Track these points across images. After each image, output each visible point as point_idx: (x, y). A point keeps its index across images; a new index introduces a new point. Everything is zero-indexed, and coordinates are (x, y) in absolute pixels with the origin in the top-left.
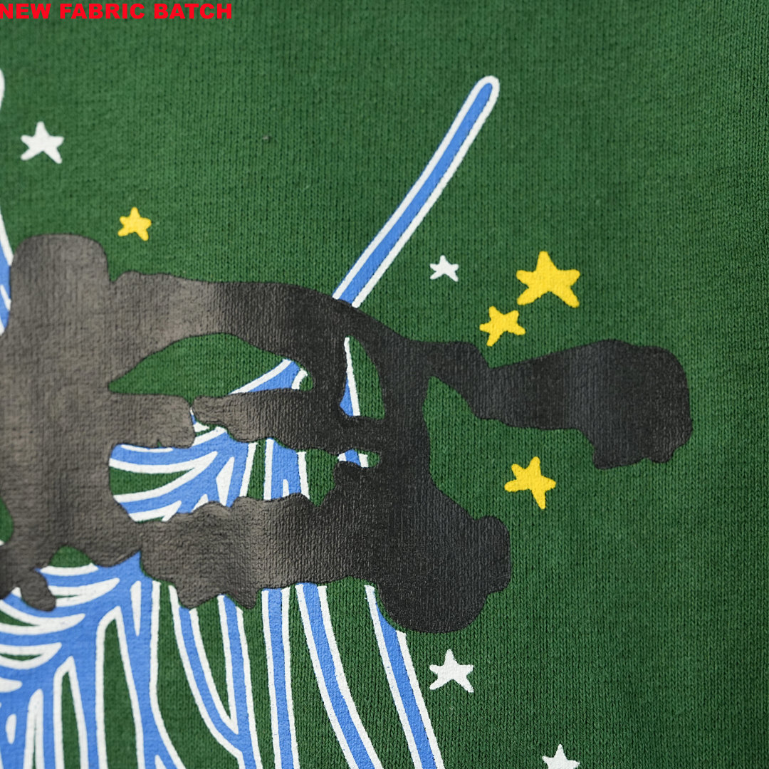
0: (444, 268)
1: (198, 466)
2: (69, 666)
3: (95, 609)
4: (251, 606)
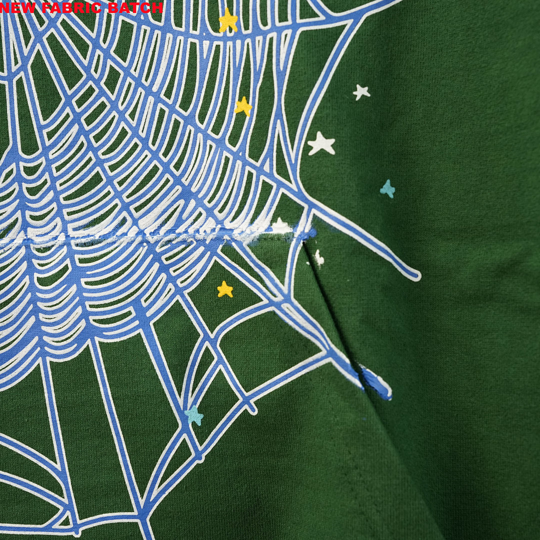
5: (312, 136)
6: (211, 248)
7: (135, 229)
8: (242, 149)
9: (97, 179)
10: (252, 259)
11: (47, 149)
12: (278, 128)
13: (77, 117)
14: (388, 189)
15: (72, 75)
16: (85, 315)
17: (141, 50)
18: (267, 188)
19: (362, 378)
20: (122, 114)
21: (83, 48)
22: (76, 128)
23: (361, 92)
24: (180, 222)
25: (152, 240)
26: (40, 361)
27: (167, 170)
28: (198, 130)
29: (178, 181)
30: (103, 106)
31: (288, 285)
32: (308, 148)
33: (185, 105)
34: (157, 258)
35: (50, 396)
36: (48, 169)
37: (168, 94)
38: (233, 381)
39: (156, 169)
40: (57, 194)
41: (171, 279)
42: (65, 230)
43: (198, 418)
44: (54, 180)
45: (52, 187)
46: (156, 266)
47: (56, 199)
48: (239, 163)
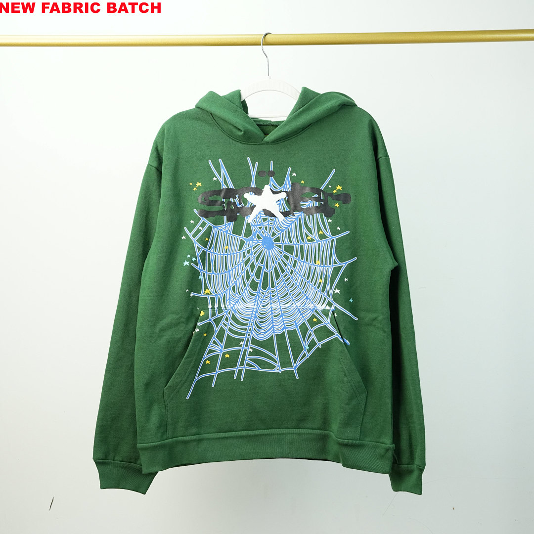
0: (330, 186)
1: (308, 203)
2: (296, 221)
3: (299, 216)
4: (313, 216)
5: (335, 289)
6: (312, 310)
7: (295, 305)
8: (320, 290)
9: (287, 294)
10: (321, 314)
11: (277, 287)
12: (328, 287)
13: (284, 280)
14: (351, 300)
15: (283, 271)
16: (284, 324)
17: (298, 267)
18: (325, 299)
19: (343, 340)
20: (293, 280)
21: (286, 265)
22: (283, 282)
23: (346, 280)
24: (305, 304)
25: (299, 308)
26: (273, 334)
27: (303, 292)
28: (310, 284)
29: (305, 295)
30: (289, 278)
31: (329, 320)
32: (334, 292)
33: (308, 279)
34: (300, 312)
35: (275, 342)
36: (277, 291)
37: (304, 276)
38: (316, 340)
39: (300, 292)
40: (278, 297)
41: (303, 317)
42: (280, 305)
43: (308, 348)
44: (278, 294)
45: (278, 295)
46: (300, 314)
47: (278, 298)
48: (319, 293)
